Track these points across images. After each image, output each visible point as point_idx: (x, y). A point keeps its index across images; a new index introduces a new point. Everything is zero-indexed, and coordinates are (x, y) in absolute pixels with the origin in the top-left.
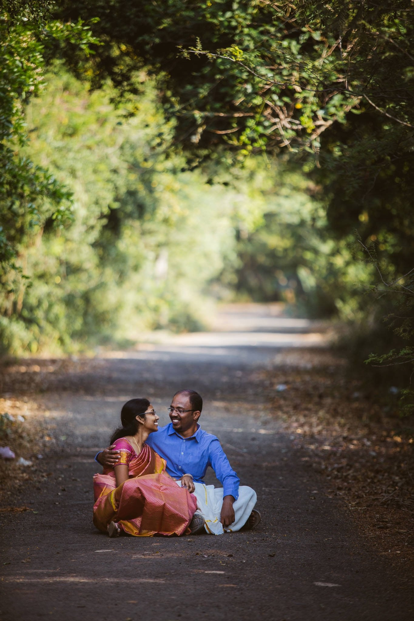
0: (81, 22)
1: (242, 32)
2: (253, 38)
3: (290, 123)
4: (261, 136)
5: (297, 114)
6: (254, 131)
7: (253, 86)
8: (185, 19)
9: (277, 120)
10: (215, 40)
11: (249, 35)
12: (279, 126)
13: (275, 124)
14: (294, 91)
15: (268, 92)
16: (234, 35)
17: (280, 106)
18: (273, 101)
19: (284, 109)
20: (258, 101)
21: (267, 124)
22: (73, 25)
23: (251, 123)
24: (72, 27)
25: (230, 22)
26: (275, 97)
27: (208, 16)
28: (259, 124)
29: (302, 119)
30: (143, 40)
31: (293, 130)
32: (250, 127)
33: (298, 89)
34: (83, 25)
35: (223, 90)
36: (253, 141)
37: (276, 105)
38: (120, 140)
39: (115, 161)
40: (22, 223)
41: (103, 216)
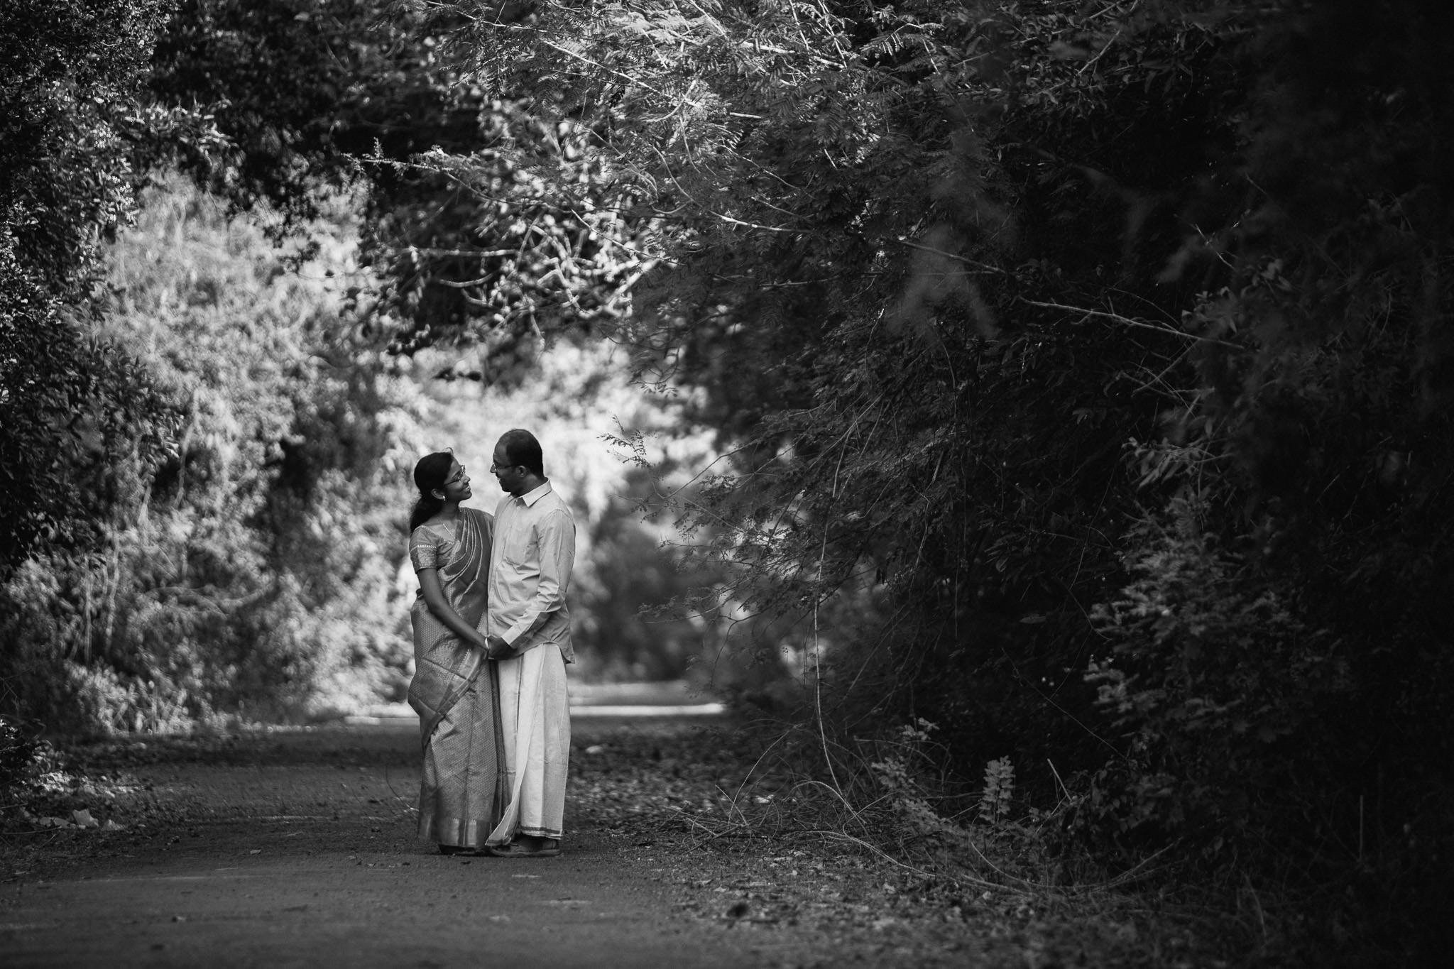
0: (198, 106)
1: (490, 107)
2: (508, 117)
3: (580, 264)
4: (526, 289)
5: (590, 249)
6: (514, 280)
7: (510, 201)
8: (391, 86)
9: (555, 260)
10: (444, 122)
11: (500, 112)
12: (558, 271)
13: (551, 267)
14: (582, 210)
15: (538, 212)
16: (477, 113)
17: (558, 236)
18: (545, 227)
19: (566, 239)
20: (519, 227)
21: (536, 267)
22: (185, 112)
23: (509, 266)
24: (183, 114)
25: (469, 90)
26: (550, 220)
27: (431, 80)
28: (522, 267)
29: (597, 257)
30: (317, 125)
31: (582, 277)
32: (506, 274)
33: (588, 203)
34: (202, 112)
35: (459, 210)
36: (513, 299)
37: (551, 235)
38: (306, 312)
39: (295, 352)
40: (111, 480)
41: (270, 463)
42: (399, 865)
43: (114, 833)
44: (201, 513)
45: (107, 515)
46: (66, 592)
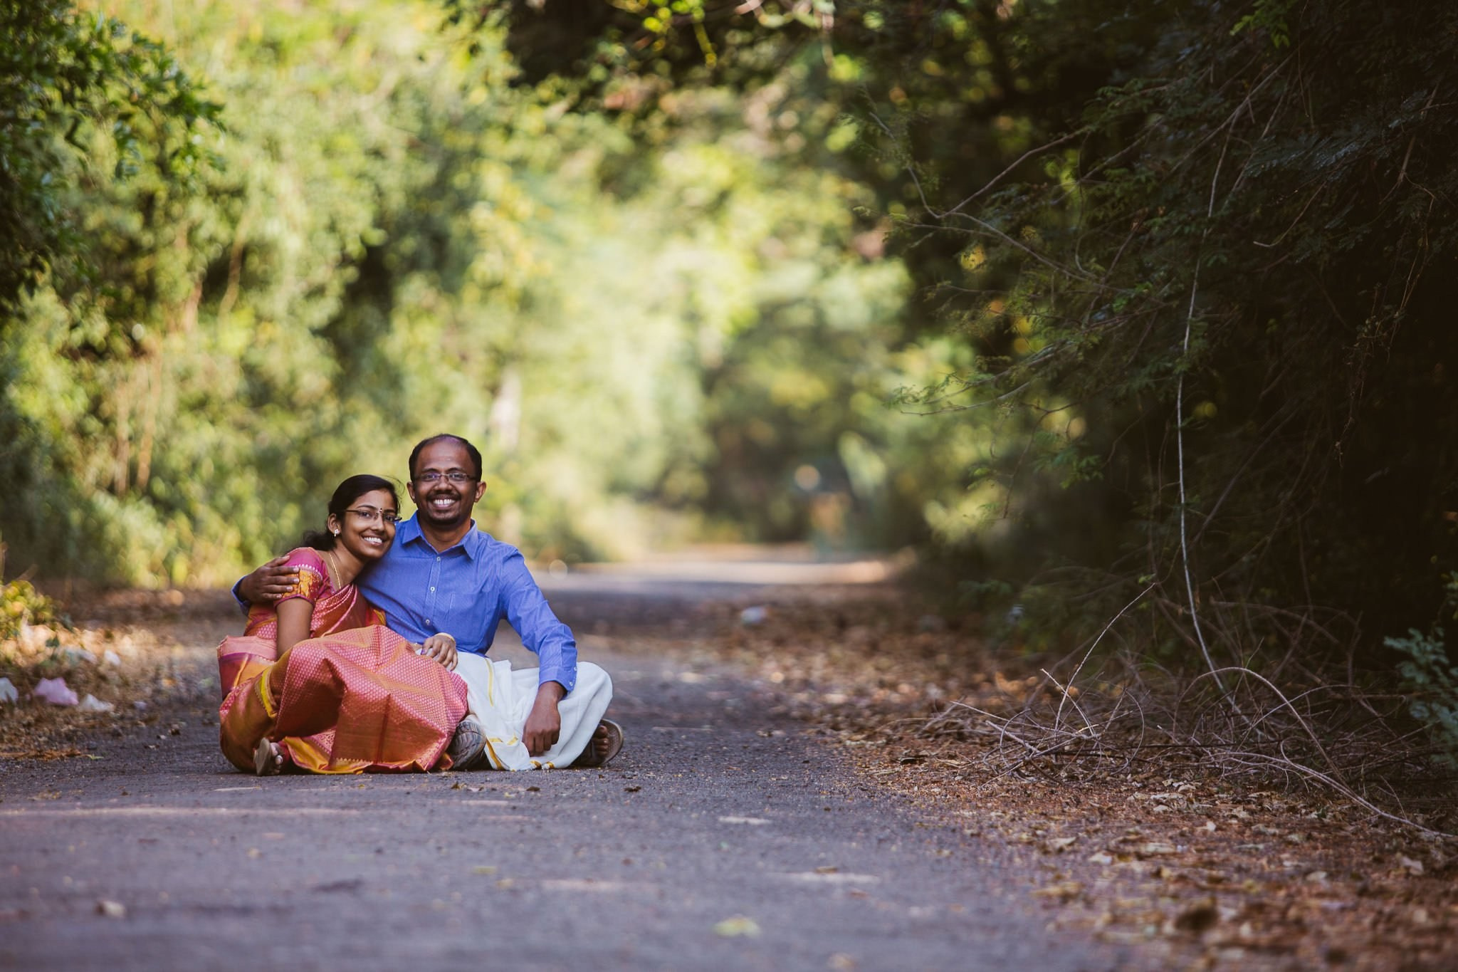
38: (390, 79)
39: (378, 127)
40: (151, 274)
41: (345, 261)
42: (522, 790)
43: (95, 715)
44: (259, 318)
45: (146, 318)
46: (95, 407)
